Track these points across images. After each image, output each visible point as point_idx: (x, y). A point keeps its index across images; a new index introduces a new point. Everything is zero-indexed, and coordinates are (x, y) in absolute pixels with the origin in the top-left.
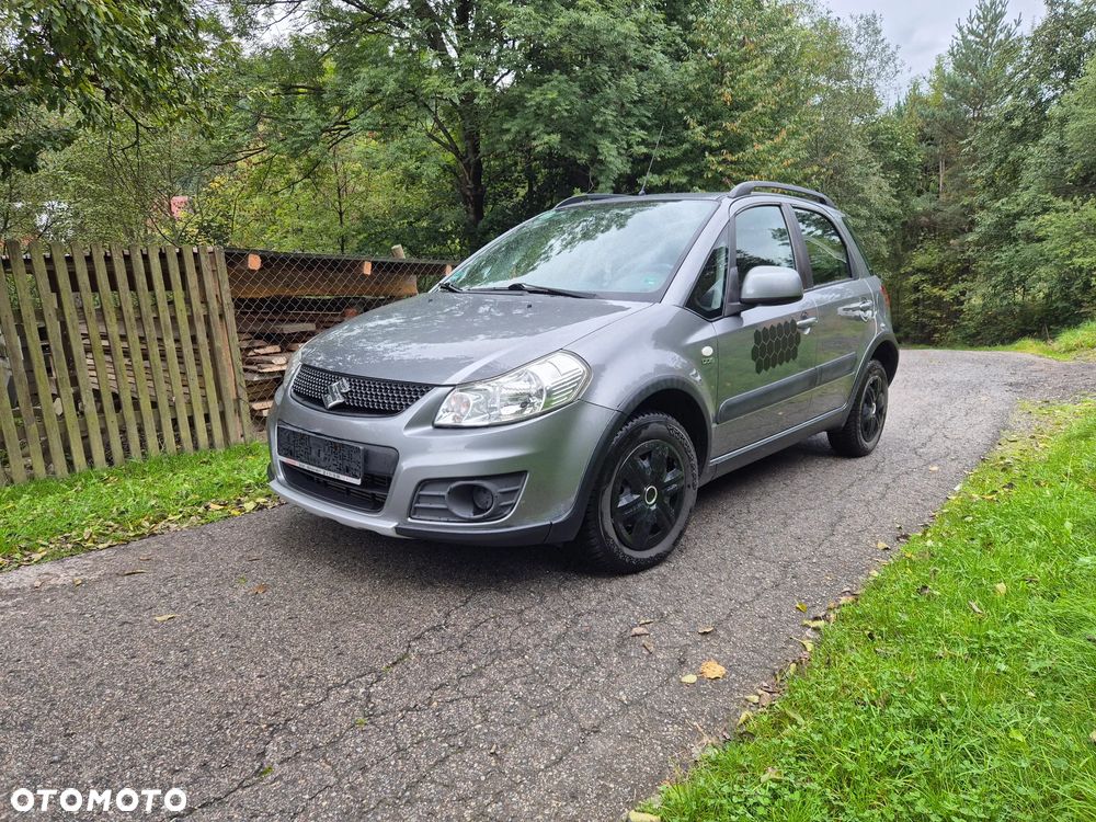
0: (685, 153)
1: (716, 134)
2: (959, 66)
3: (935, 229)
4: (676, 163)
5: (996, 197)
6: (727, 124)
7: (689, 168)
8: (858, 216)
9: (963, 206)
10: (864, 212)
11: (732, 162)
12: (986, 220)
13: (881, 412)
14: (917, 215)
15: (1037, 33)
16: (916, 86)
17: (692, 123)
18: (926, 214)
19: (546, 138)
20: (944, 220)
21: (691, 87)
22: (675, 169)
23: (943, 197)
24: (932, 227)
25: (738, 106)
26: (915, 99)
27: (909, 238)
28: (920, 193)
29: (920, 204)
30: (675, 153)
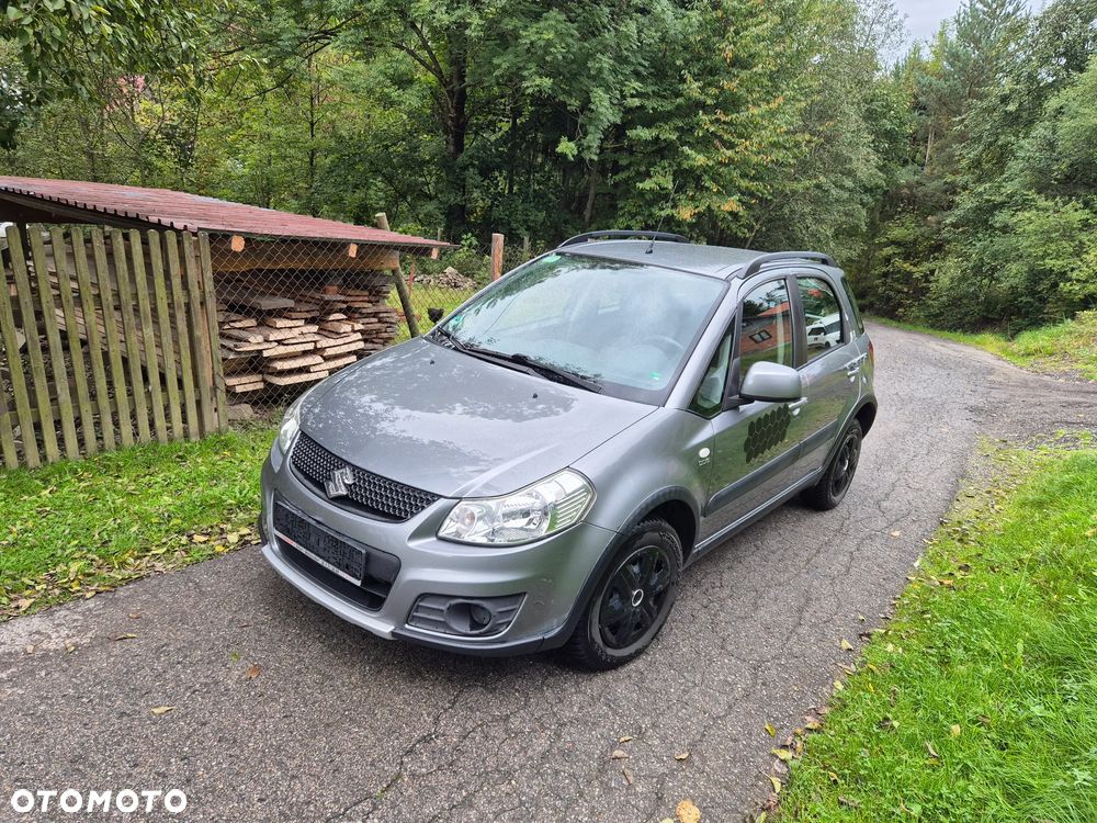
0: (679, 107)
1: (713, 91)
2: (963, 35)
3: (914, 202)
4: (666, 117)
5: (979, 180)
6: (724, 83)
7: (681, 124)
8: (842, 187)
9: (946, 183)
10: (849, 183)
11: (724, 123)
12: (966, 202)
13: (852, 468)
14: (899, 187)
15: (1046, 15)
16: (917, 50)
17: (689, 77)
18: (909, 186)
19: (538, 81)
20: (925, 195)
21: (692, 39)
22: (667, 124)
23: (927, 170)
24: (912, 200)
25: (736, 62)
26: (914, 63)
27: (888, 208)
28: (906, 162)
29: (904, 176)
30: (668, 106)
